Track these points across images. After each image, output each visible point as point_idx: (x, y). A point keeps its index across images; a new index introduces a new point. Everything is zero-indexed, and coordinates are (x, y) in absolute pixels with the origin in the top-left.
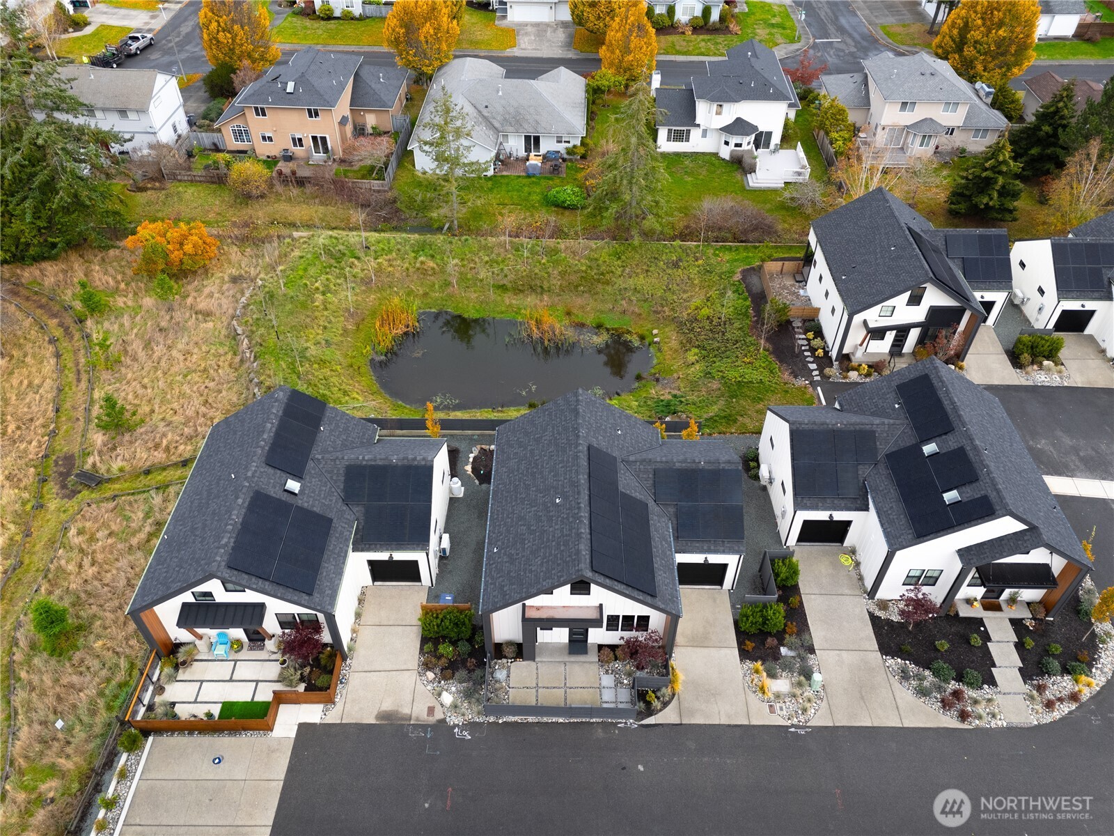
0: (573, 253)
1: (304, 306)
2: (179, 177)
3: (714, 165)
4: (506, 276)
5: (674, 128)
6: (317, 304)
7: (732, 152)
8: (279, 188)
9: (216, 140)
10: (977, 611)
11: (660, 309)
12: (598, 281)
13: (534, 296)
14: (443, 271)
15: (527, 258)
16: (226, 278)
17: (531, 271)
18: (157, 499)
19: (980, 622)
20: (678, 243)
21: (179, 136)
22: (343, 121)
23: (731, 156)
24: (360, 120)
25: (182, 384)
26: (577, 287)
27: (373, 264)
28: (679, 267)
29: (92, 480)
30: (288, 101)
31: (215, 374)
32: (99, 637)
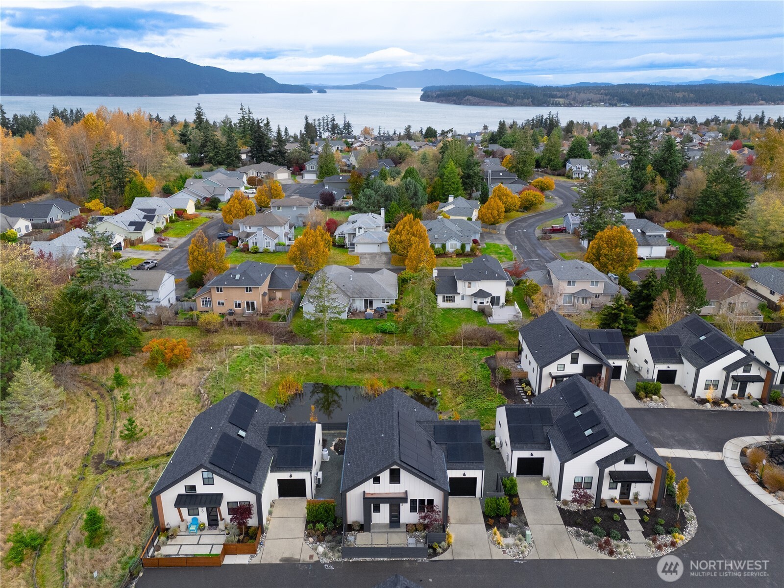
0: (392, 352)
1: (239, 379)
2: (170, 324)
3: (469, 313)
4: (354, 364)
5: (446, 295)
6: (246, 378)
7: (478, 306)
8: (227, 327)
9: (192, 306)
10: (617, 505)
11: (441, 378)
12: (406, 365)
13: (369, 374)
14: (318, 362)
15: (366, 355)
16: (195, 368)
17: (368, 361)
18: (152, 471)
19: (620, 510)
20: (449, 346)
21: (172, 304)
22: (264, 295)
23: (478, 309)
24: (273, 295)
25: (168, 418)
26: (394, 368)
27: (278, 360)
28: (451, 358)
29: (114, 465)
30: (235, 284)
31: (187, 413)
32: (117, 537)
